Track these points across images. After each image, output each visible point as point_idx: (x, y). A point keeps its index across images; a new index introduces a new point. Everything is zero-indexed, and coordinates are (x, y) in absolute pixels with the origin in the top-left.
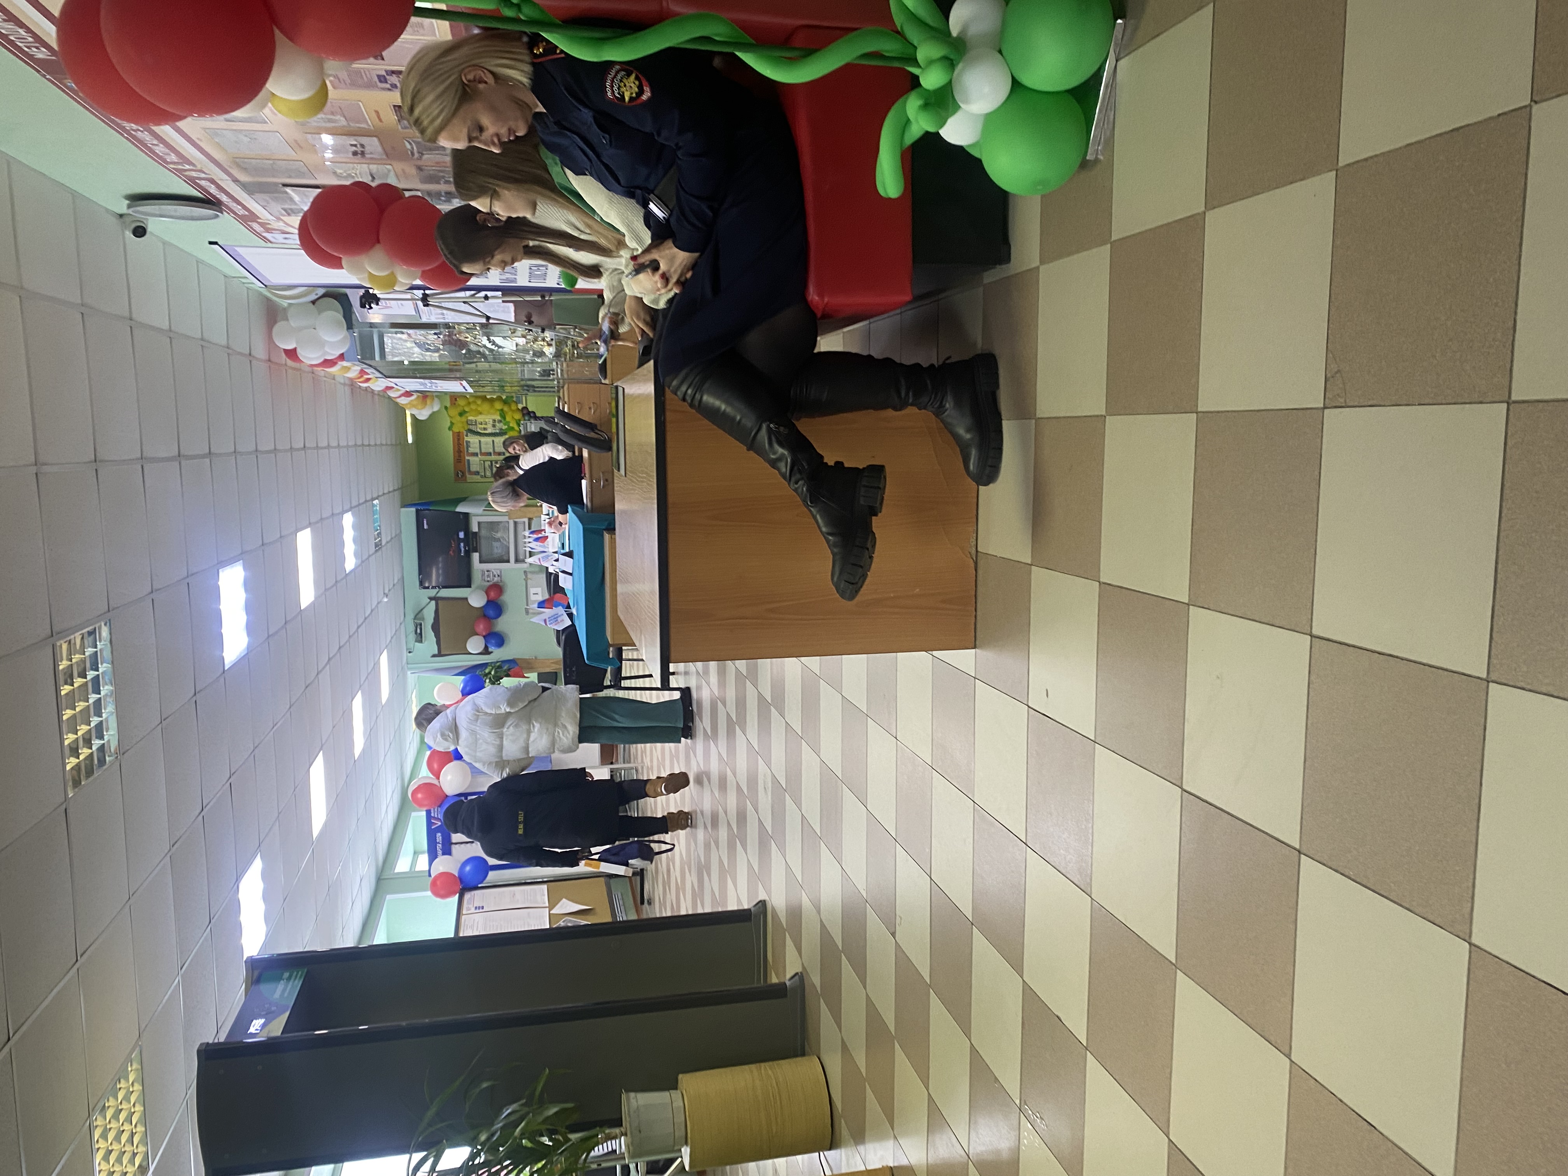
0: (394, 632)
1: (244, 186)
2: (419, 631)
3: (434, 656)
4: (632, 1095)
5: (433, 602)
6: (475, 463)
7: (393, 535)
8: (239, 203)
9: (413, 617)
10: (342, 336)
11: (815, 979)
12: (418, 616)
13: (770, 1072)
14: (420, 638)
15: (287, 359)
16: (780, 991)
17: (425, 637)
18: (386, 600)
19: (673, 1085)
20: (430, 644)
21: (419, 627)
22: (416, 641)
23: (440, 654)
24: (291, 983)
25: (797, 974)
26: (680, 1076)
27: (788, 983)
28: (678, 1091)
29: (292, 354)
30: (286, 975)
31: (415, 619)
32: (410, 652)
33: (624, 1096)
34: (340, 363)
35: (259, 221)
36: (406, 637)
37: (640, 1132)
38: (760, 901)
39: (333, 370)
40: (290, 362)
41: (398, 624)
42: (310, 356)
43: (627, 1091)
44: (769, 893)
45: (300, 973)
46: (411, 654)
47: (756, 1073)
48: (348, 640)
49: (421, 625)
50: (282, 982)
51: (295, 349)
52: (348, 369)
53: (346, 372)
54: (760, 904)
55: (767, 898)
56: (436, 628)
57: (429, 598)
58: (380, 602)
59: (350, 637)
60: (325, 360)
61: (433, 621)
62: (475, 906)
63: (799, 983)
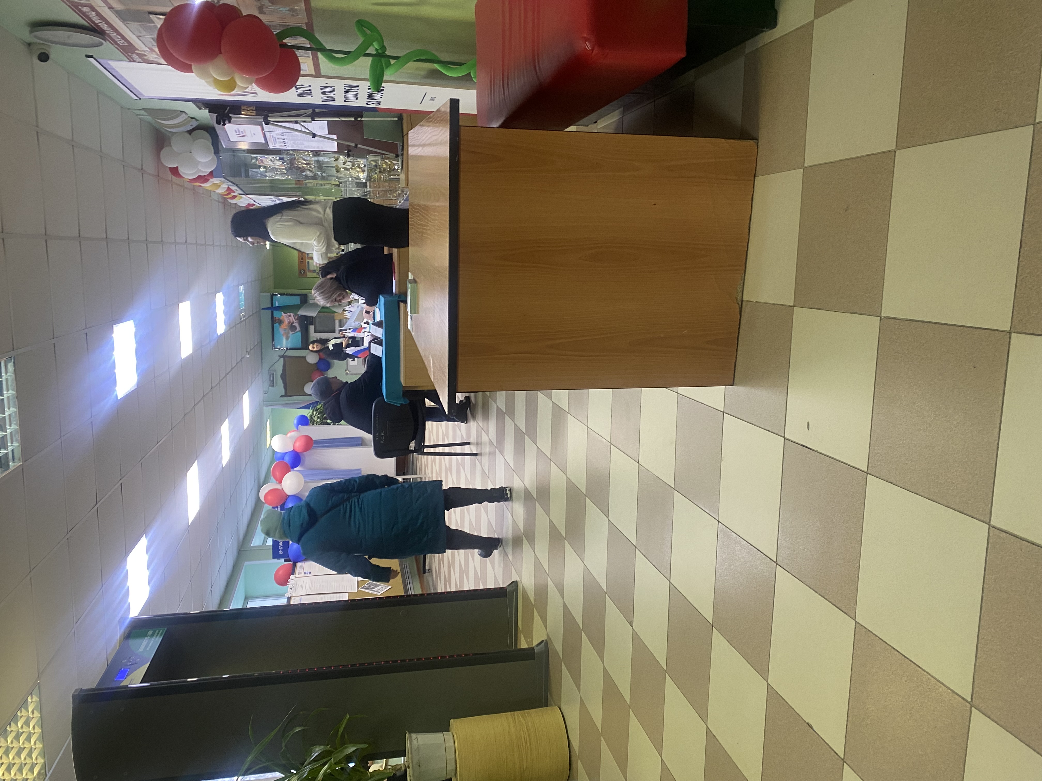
0: (253, 379)
1: (118, 13)
3: (282, 396)
4: (414, 736)
5: (282, 359)
7: (255, 312)
8: (119, 33)
10: (210, 158)
11: (558, 645)
12: (271, 369)
13: (522, 720)
14: (272, 383)
15: (173, 177)
16: (529, 654)
17: (276, 383)
18: (248, 356)
19: (447, 729)
20: (280, 388)
21: (272, 376)
22: (270, 386)
23: (286, 395)
24: (153, 639)
25: (542, 641)
26: (452, 721)
27: (536, 649)
28: (450, 733)
29: (175, 171)
30: (150, 632)
31: (269, 370)
32: (265, 393)
33: (407, 736)
34: (211, 180)
35: (137, 52)
36: (263, 383)
37: (419, 766)
38: (513, 582)
39: (206, 185)
40: (175, 179)
41: (257, 374)
42: (188, 173)
43: (410, 732)
44: (520, 576)
45: (161, 631)
46: (265, 395)
47: (511, 720)
48: (219, 383)
49: (273, 374)
50: (146, 638)
51: (177, 167)
52: (218, 186)
53: (217, 189)
54: (514, 583)
55: (518, 579)
56: (283, 377)
57: (279, 356)
58: (244, 357)
59: (220, 381)
60: (199, 176)
61: (281, 372)
62: (304, 571)
63: (544, 648)
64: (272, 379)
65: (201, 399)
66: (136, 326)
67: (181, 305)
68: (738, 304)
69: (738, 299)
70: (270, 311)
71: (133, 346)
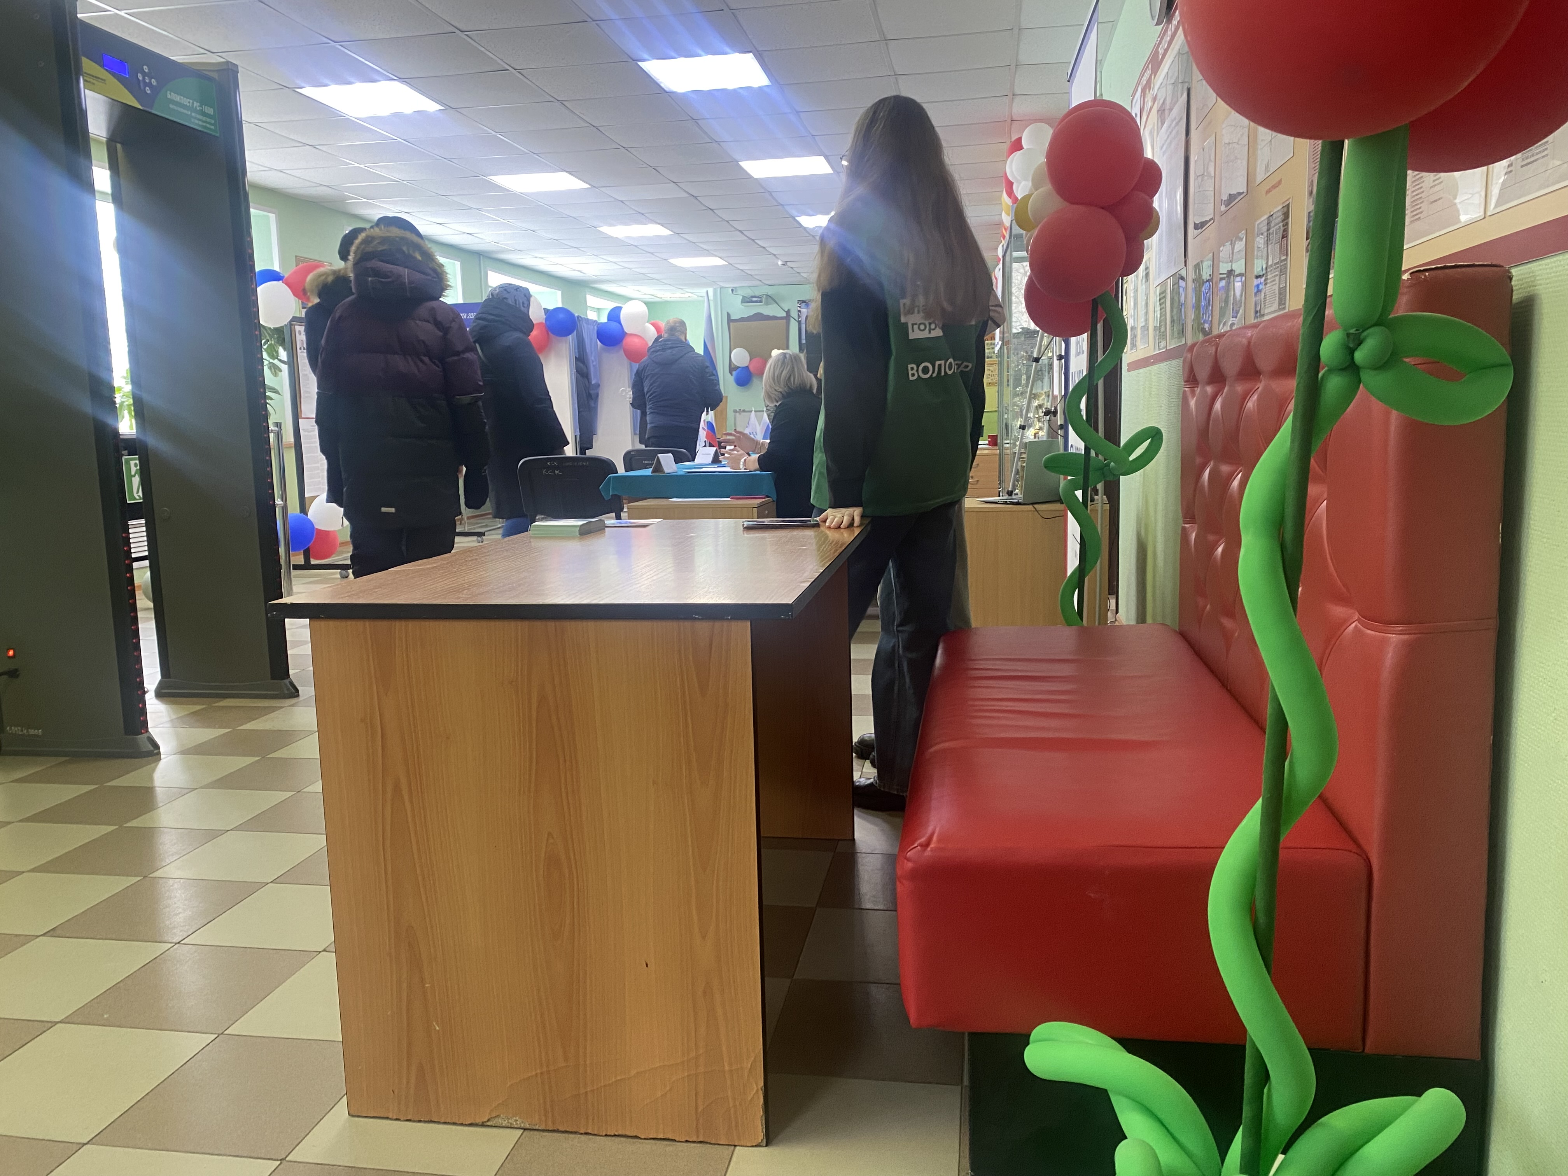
0: (749, 272)
2: (754, 299)
9: (769, 294)
12: (770, 299)
14: (746, 300)
15: (1014, 141)
18: (780, 263)
21: (759, 299)
22: (744, 297)
23: (730, 320)
24: (194, 115)
29: (1017, 146)
30: (209, 109)
31: (767, 295)
32: (732, 290)
34: (1011, 200)
36: (749, 287)
39: (1005, 195)
41: (758, 277)
46: (730, 292)
48: (724, 220)
50: (197, 105)
51: (1021, 148)
56: (758, 317)
57: (789, 310)
58: (777, 257)
59: (728, 222)
60: (1012, 183)
61: (765, 314)
63: (144, 750)
65: (688, 193)
66: (761, 89)
67: (822, 159)
68: (488, 1120)
69: (496, 1119)
71: (731, 84)
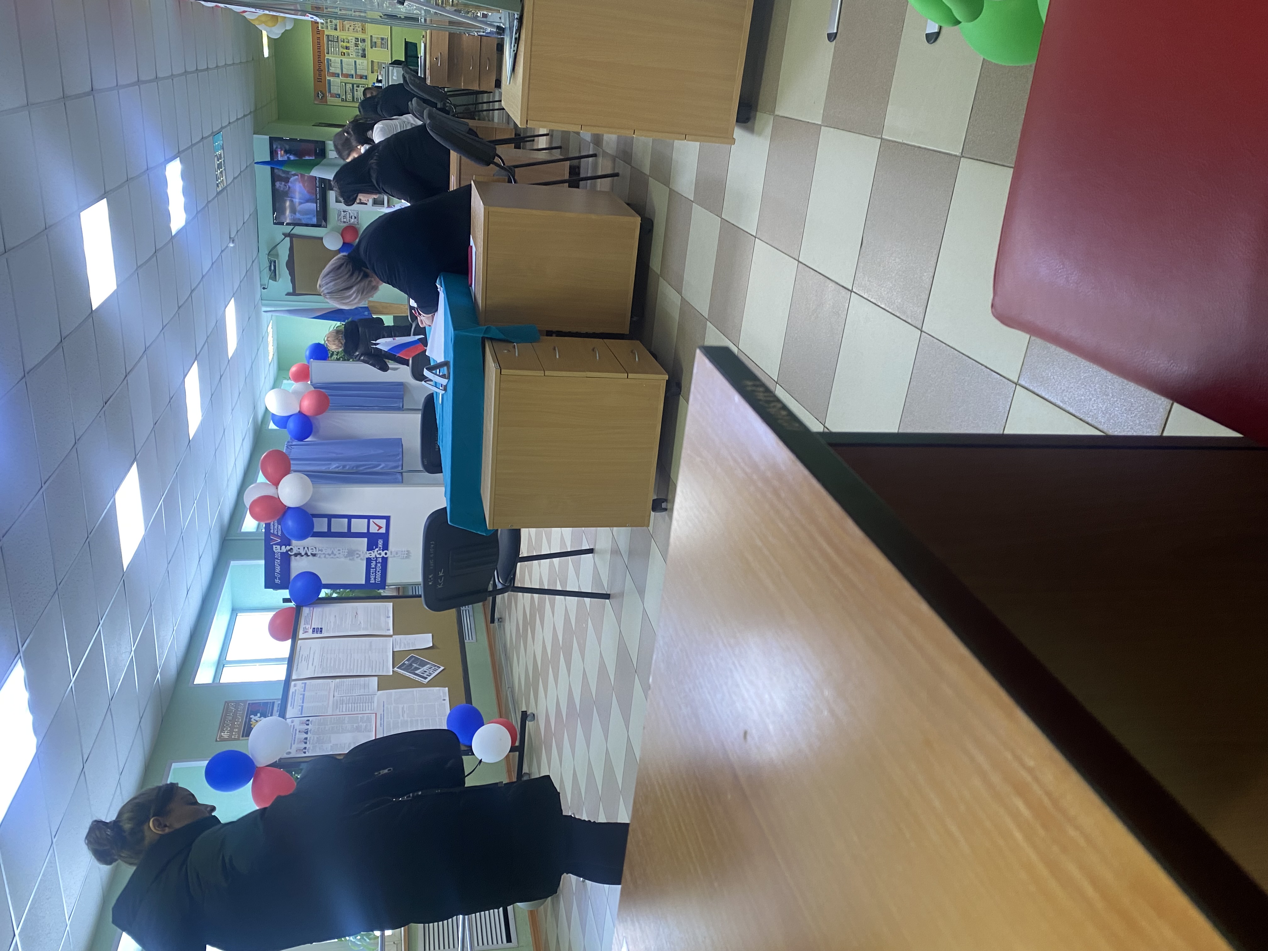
0: (244, 272)
3: (288, 294)
5: (288, 239)
6: (336, 84)
7: (243, 168)
9: (267, 252)
12: (272, 252)
14: (274, 276)
17: (280, 274)
18: (232, 245)
20: (284, 282)
21: (273, 263)
22: (270, 278)
23: (294, 293)
31: (268, 255)
32: (264, 288)
36: (260, 272)
41: (250, 264)
46: (265, 290)
49: (275, 262)
56: (290, 265)
57: (283, 234)
58: (225, 249)
61: (287, 258)
62: (313, 627)
64: (273, 268)
67: (86, 213)
70: (268, 168)
